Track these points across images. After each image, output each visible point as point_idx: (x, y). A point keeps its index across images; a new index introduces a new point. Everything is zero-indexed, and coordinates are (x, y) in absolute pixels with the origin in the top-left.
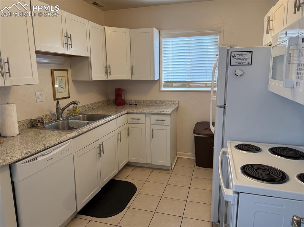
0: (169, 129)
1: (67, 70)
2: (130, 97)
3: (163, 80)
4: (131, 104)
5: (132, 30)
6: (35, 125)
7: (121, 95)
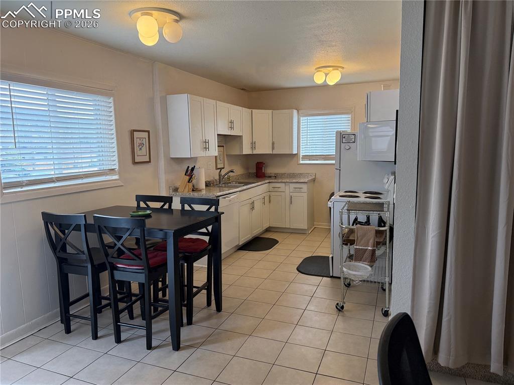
0: (305, 195)
1: (223, 146)
2: (270, 170)
3: (301, 154)
4: (270, 177)
5: (274, 111)
6: (209, 185)
7: (261, 169)
